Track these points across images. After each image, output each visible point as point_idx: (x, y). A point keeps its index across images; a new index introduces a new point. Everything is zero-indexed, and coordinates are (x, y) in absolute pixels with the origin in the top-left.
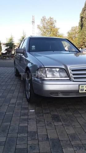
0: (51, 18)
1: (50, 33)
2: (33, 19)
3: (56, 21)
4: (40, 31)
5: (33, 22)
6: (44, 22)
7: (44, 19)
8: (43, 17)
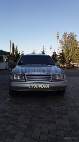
0: (71, 33)
1: (71, 46)
2: (58, 35)
3: (76, 36)
4: (61, 45)
5: (58, 37)
6: (65, 37)
7: (65, 35)
8: (65, 33)
